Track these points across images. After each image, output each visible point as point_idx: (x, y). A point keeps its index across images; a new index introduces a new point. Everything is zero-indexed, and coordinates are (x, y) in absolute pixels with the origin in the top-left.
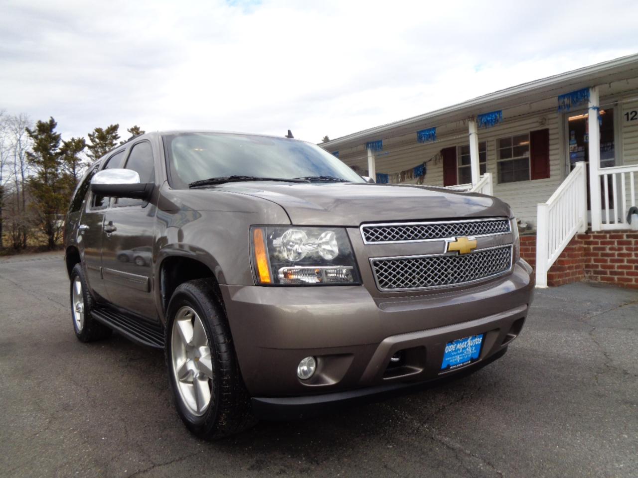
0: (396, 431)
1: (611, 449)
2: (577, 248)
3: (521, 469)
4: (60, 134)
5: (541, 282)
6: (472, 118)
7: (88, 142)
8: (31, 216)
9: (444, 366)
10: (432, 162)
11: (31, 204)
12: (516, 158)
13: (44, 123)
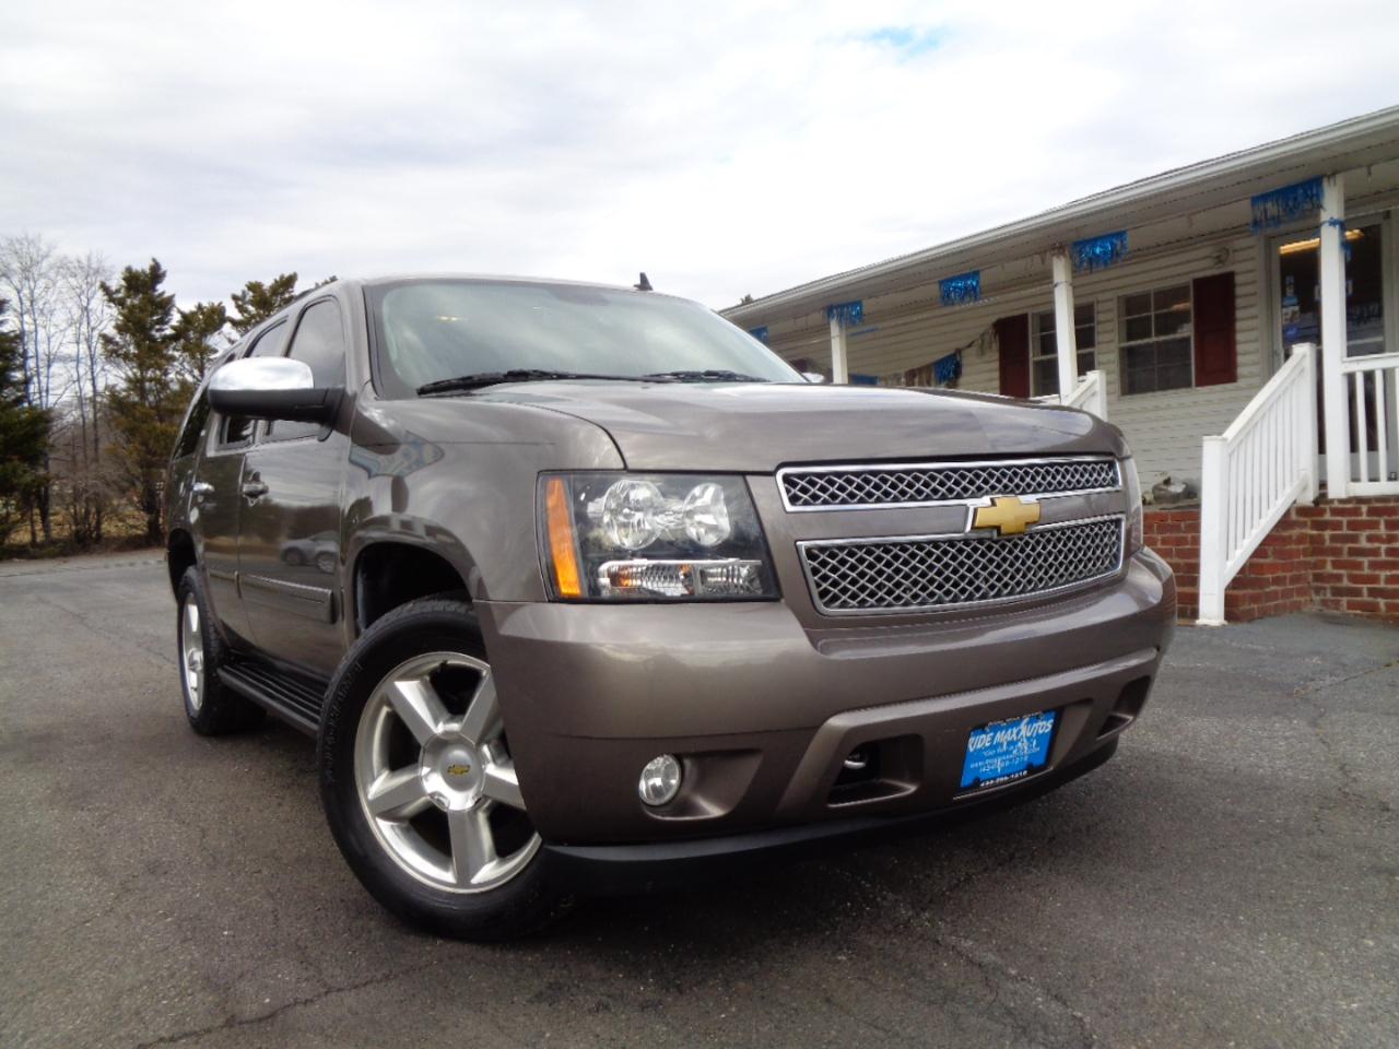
0: (859, 926)
1: (1335, 970)
2: (1294, 538)
3: (1127, 1008)
4: (173, 296)
5: (1211, 610)
6: (1059, 249)
7: (232, 312)
8: (111, 471)
9: (966, 780)
10: (973, 350)
11: (111, 446)
12: (1162, 338)
13: (137, 272)
